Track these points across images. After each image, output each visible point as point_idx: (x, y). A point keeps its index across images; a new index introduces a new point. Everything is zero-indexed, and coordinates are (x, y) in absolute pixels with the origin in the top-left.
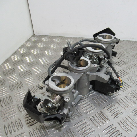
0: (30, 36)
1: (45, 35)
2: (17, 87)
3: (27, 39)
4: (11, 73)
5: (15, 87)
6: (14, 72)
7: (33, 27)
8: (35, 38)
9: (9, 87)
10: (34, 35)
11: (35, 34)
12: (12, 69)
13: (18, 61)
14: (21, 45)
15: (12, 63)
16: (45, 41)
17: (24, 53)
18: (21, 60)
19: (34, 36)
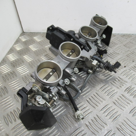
0: (19, 35)
1: (38, 32)
2: (13, 117)
3: (16, 40)
4: (2, 94)
5: (12, 118)
6: (6, 93)
7: (22, 23)
8: (25, 38)
9: (3, 119)
10: (23, 33)
11: (24, 31)
12: (3, 88)
13: (10, 73)
14: (10, 49)
15: (2, 78)
16: (39, 40)
17: (15, 60)
18: (13, 71)
19: (24, 35)
